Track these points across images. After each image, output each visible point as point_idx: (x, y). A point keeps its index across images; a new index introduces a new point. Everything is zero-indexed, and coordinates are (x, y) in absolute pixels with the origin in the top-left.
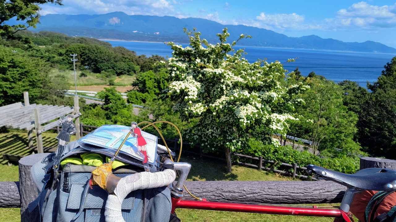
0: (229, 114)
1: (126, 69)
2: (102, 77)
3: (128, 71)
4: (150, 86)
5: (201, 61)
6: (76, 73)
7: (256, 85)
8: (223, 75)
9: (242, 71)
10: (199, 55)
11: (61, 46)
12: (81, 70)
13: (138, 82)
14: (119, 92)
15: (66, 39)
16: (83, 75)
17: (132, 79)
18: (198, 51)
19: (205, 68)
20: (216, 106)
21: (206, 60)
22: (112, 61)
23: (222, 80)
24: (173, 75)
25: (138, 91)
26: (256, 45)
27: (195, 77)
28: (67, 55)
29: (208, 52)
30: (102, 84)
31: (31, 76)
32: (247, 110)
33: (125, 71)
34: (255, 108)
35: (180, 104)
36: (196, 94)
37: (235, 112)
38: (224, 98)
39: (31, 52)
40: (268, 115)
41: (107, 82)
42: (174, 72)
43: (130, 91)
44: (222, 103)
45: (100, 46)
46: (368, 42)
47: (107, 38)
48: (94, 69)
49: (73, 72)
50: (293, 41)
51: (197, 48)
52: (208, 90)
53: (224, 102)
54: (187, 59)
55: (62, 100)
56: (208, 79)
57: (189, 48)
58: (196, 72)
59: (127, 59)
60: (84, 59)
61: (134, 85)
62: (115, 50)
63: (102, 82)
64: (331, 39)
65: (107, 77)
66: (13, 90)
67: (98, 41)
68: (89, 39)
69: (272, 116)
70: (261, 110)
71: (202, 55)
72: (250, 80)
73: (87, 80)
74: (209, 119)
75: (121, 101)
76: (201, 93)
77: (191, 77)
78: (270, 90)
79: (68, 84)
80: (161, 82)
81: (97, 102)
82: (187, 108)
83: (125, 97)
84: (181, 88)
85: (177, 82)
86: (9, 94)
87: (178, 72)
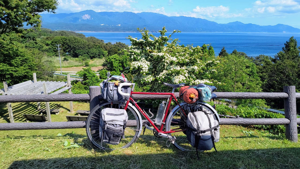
0: (169, 82)
1: (97, 53)
2: (80, 60)
3: (99, 55)
4: (116, 66)
5: (150, 48)
6: (61, 58)
7: (184, 62)
8: (164, 56)
9: (176, 54)
10: (148, 44)
11: (47, 38)
12: (64, 56)
13: (107, 63)
14: (93, 71)
15: (51, 33)
16: (65, 59)
17: (102, 61)
18: (147, 42)
19: (153, 52)
20: (160, 77)
21: (153, 47)
22: (87, 48)
23: (163, 60)
24: (132, 58)
25: (107, 69)
26: (194, 31)
27: (146, 59)
28: (52, 45)
29: (153, 42)
30: (80, 66)
31: (30, 62)
32: (179, 78)
33: (96, 55)
34: (184, 77)
35: (137, 76)
36: (147, 69)
37: (172, 80)
38: (165, 71)
39: (25, 44)
40: (193, 81)
41: (84, 64)
42: (132, 56)
43: (101, 70)
44: (164, 75)
45: (76, 37)
46: (279, 25)
47: (81, 30)
48: (73, 54)
49: (58, 57)
50: (222, 27)
51: (147, 40)
52: (155, 67)
53: (165, 74)
54: (141, 47)
55: (52, 79)
56: (154, 60)
57: (141, 40)
58: (147, 55)
59: (98, 46)
60: (66, 47)
61: (104, 65)
62: (88, 39)
63: (80, 64)
64: (251, 24)
65: (83, 60)
66: (17, 73)
67: (75, 33)
68: (68, 32)
69: (196, 81)
70: (188, 78)
71: (150, 44)
72: (180, 59)
73: (68, 63)
74: (157, 85)
75: (96, 77)
76: (150, 68)
77: (144, 58)
78: (194, 64)
79: (55, 67)
80: (124, 62)
81: (78, 79)
82: (142, 79)
83: (98, 75)
84: (138, 65)
85: (135, 62)
86: (14, 76)
87: (135, 56)
